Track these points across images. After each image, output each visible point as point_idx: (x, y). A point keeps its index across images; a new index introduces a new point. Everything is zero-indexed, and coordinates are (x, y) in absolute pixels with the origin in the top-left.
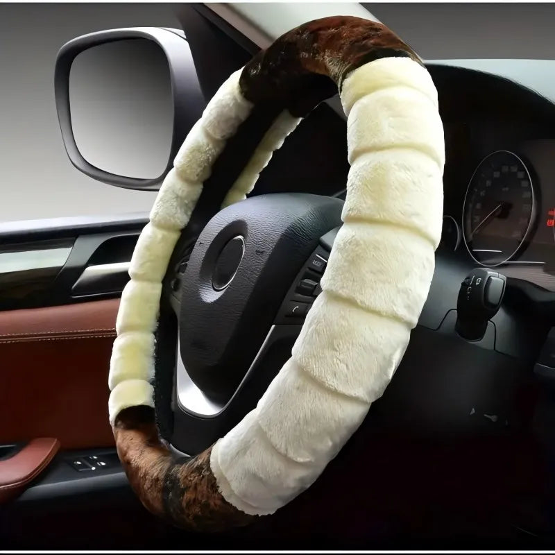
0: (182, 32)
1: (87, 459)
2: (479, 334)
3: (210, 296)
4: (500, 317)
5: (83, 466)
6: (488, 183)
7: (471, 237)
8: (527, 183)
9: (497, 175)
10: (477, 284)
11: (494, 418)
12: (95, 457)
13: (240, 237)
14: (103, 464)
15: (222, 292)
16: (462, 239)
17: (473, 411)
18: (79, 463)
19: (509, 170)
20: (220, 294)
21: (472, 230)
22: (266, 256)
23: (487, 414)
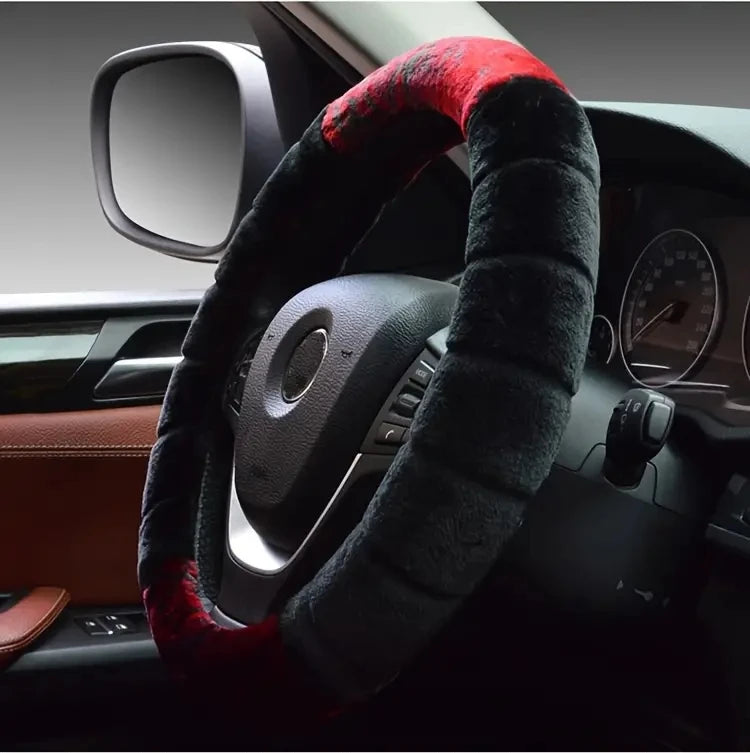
0: (257, 50)
1: (103, 619)
2: (635, 480)
3: (279, 409)
4: (664, 457)
5: (97, 628)
6: (657, 273)
7: (630, 347)
8: (710, 274)
9: (669, 262)
10: (635, 410)
11: (648, 596)
12: (114, 618)
13: (322, 331)
14: (124, 627)
15: (294, 404)
16: (618, 347)
17: (621, 585)
18: (92, 624)
19: (687, 256)
20: (291, 407)
21: (632, 337)
22: (355, 360)
23: (639, 589)
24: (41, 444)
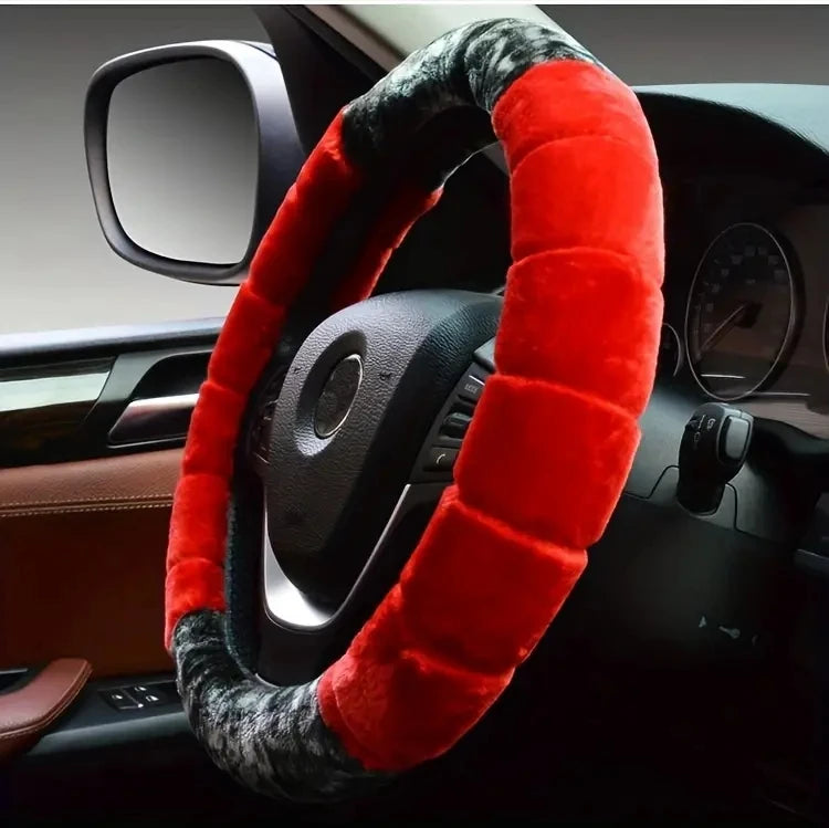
0: (269, 47)
1: (131, 691)
2: (712, 504)
3: (313, 446)
4: (743, 478)
5: (125, 701)
6: (725, 273)
7: (698, 355)
8: (782, 272)
9: (736, 260)
10: (709, 427)
11: (734, 633)
12: (142, 689)
13: (356, 356)
14: (154, 699)
15: (331, 438)
16: (686, 359)
17: (703, 622)
18: (120, 697)
19: (757, 252)
20: (327, 442)
21: (700, 346)
22: (395, 381)
23: (725, 627)
24: (52, 499)
